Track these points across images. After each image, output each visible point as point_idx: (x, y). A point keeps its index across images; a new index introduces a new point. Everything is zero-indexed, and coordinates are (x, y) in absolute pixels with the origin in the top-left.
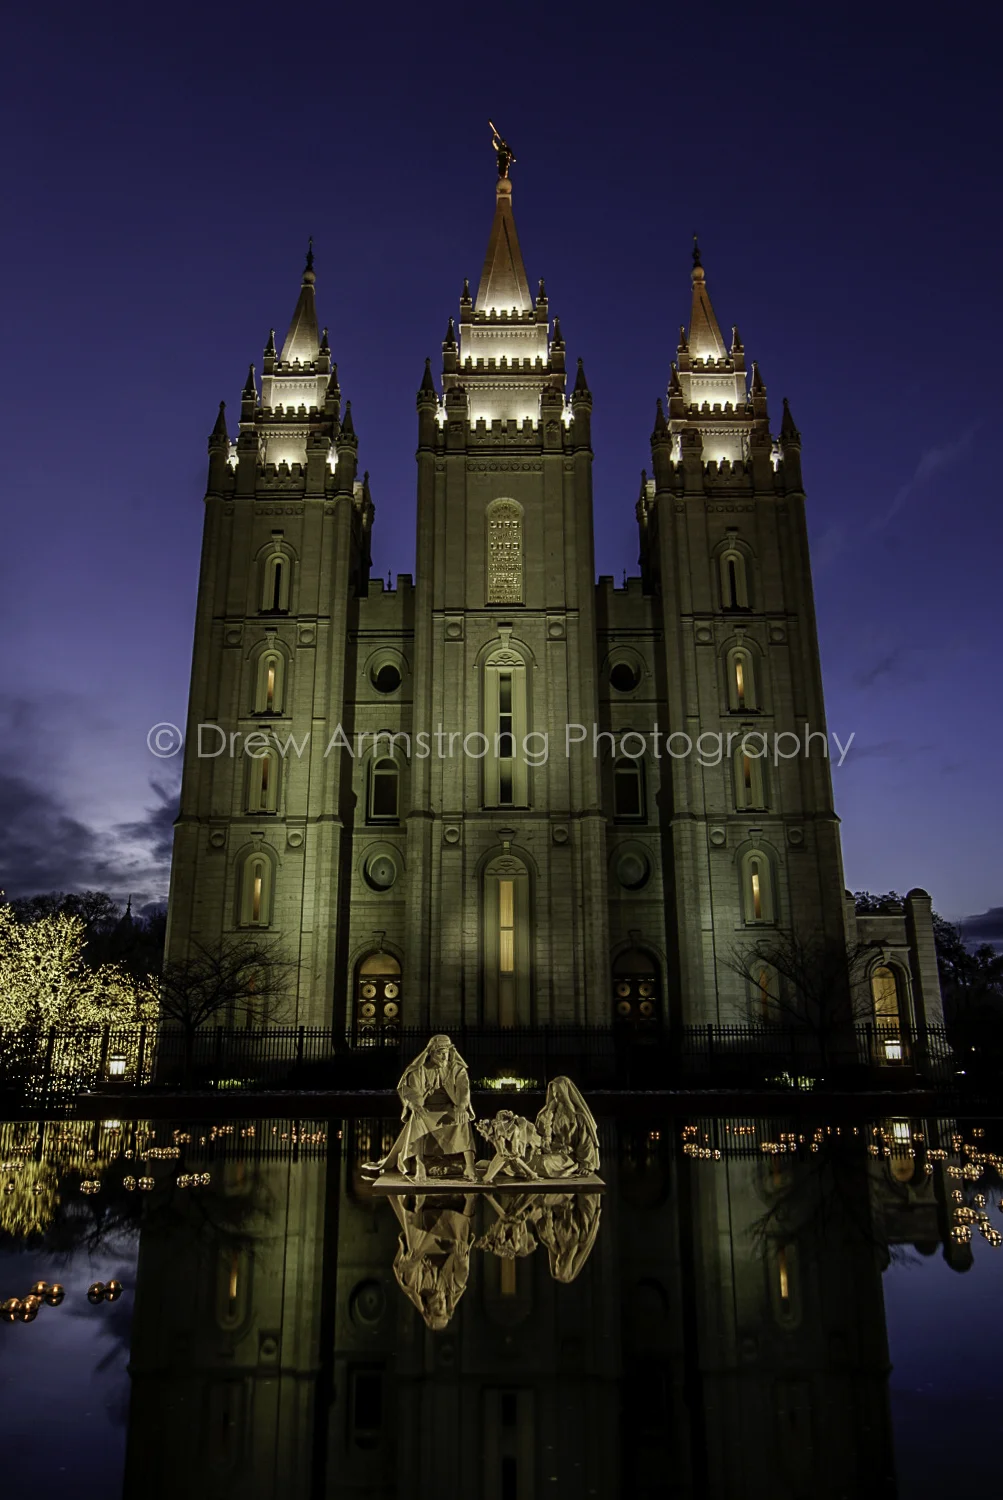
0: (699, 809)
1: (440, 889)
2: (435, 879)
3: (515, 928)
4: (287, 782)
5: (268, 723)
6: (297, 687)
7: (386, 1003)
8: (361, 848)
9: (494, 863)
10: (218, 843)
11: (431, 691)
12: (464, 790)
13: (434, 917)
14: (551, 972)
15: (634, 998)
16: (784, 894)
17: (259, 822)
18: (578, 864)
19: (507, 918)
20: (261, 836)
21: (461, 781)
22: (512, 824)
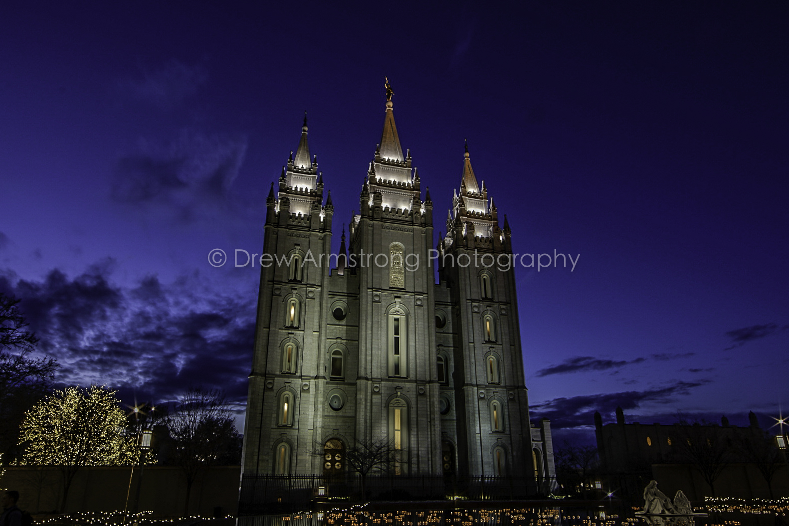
0: (474, 382)
1: (371, 412)
2: (368, 408)
3: (401, 430)
4: (301, 359)
5: (293, 332)
6: (306, 316)
7: (336, 462)
9: (393, 401)
10: (270, 386)
12: (381, 368)
13: (368, 425)
14: (418, 450)
16: (507, 419)
17: (288, 377)
18: (428, 403)
19: (398, 426)
20: (289, 384)
21: (379, 365)
22: (401, 384)
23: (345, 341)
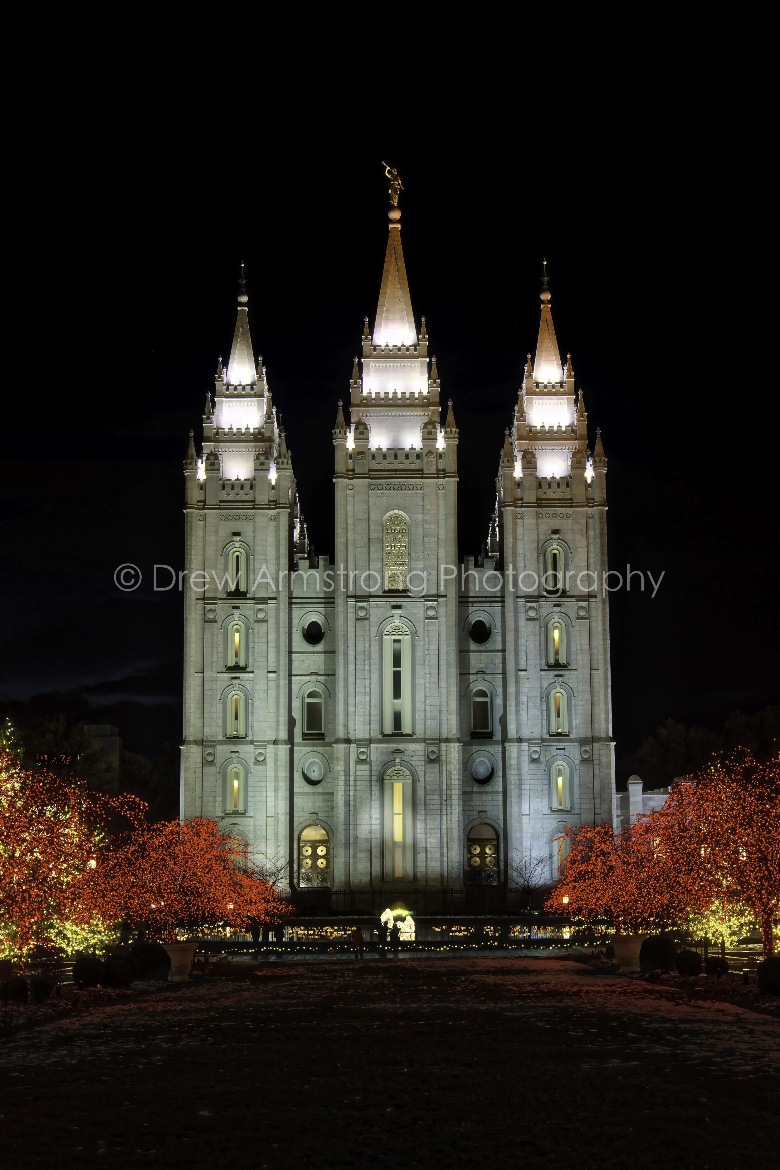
0: (524, 735)
1: (355, 790)
2: (352, 783)
3: (404, 814)
4: (253, 716)
5: (238, 675)
6: (256, 650)
7: (319, 859)
8: (300, 756)
9: (389, 772)
10: (210, 759)
11: (347, 654)
12: (370, 724)
13: (352, 808)
14: (426, 842)
15: (482, 855)
16: (577, 792)
17: (235, 744)
18: (444, 773)
19: (398, 807)
20: (237, 754)
21: (368, 718)
22: (401, 746)
23: (323, 677)
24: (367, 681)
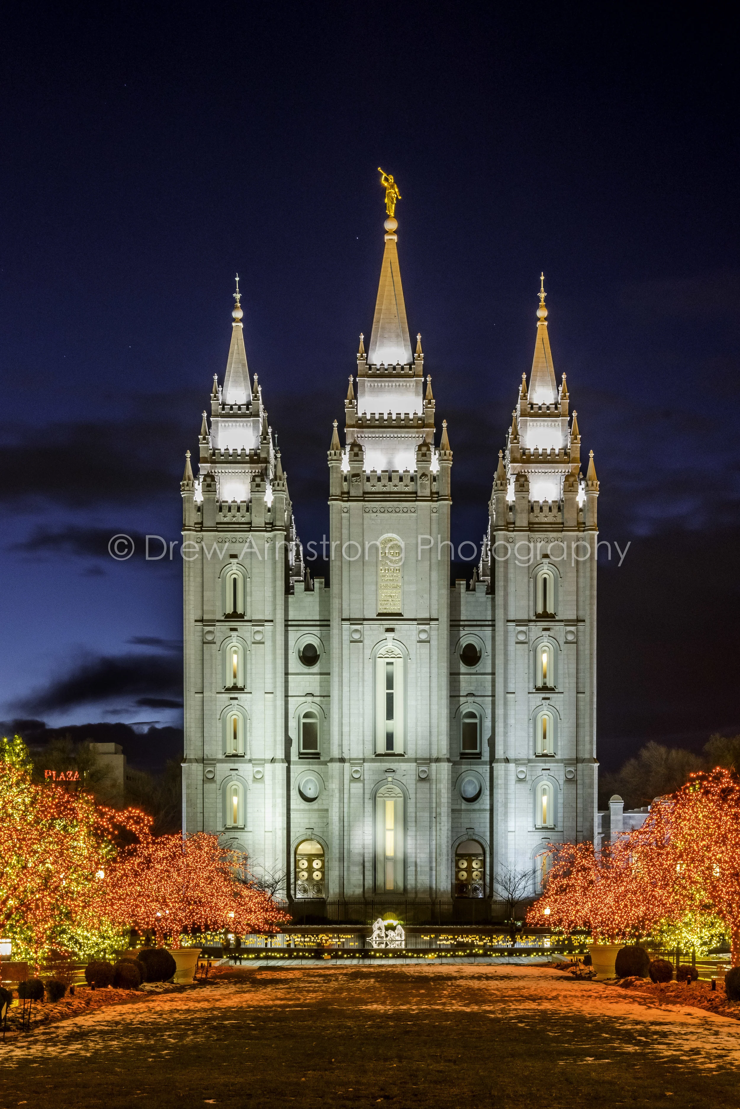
0: (511, 755)
1: (349, 807)
2: (346, 801)
3: (395, 829)
4: (251, 735)
5: (236, 696)
6: (254, 671)
7: (314, 871)
8: (296, 775)
9: (382, 790)
10: (210, 776)
11: (342, 676)
12: (364, 744)
13: (346, 824)
14: (416, 857)
15: (469, 870)
16: (560, 810)
17: (234, 762)
18: (434, 791)
19: (390, 823)
20: (236, 772)
21: (361, 738)
22: (393, 766)
23: (319, 699)
24: (361, 702)
